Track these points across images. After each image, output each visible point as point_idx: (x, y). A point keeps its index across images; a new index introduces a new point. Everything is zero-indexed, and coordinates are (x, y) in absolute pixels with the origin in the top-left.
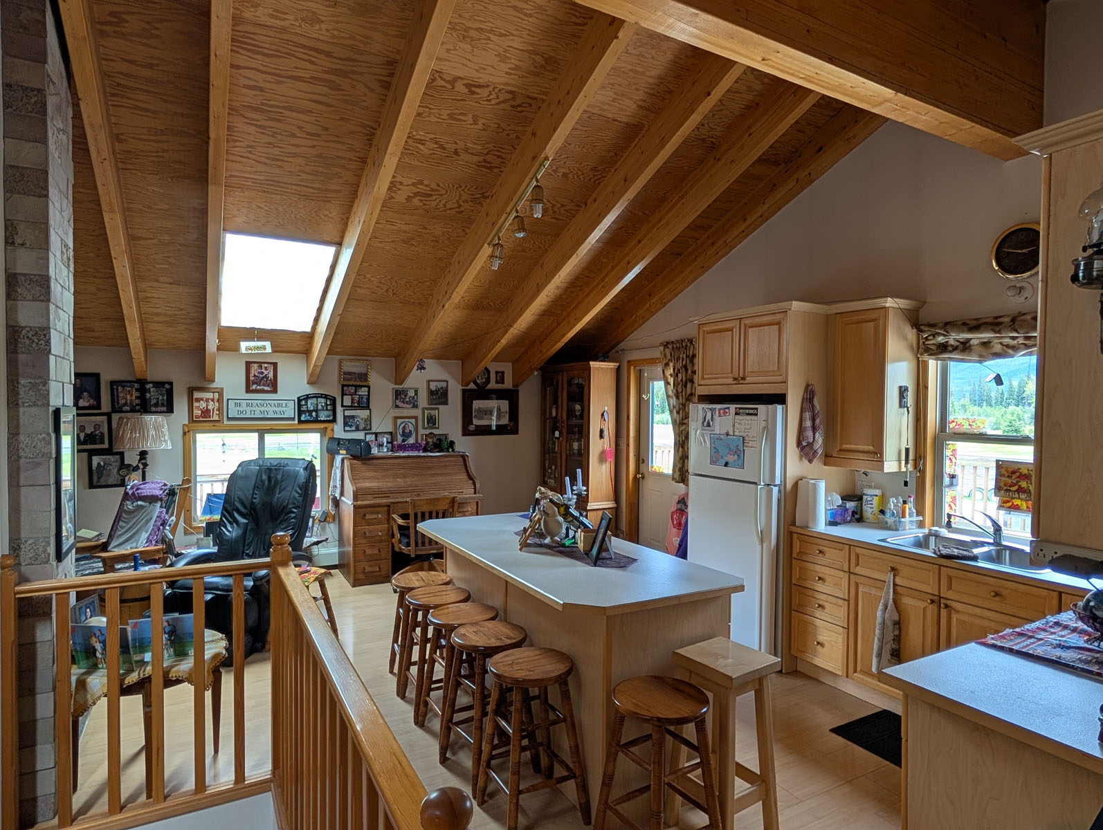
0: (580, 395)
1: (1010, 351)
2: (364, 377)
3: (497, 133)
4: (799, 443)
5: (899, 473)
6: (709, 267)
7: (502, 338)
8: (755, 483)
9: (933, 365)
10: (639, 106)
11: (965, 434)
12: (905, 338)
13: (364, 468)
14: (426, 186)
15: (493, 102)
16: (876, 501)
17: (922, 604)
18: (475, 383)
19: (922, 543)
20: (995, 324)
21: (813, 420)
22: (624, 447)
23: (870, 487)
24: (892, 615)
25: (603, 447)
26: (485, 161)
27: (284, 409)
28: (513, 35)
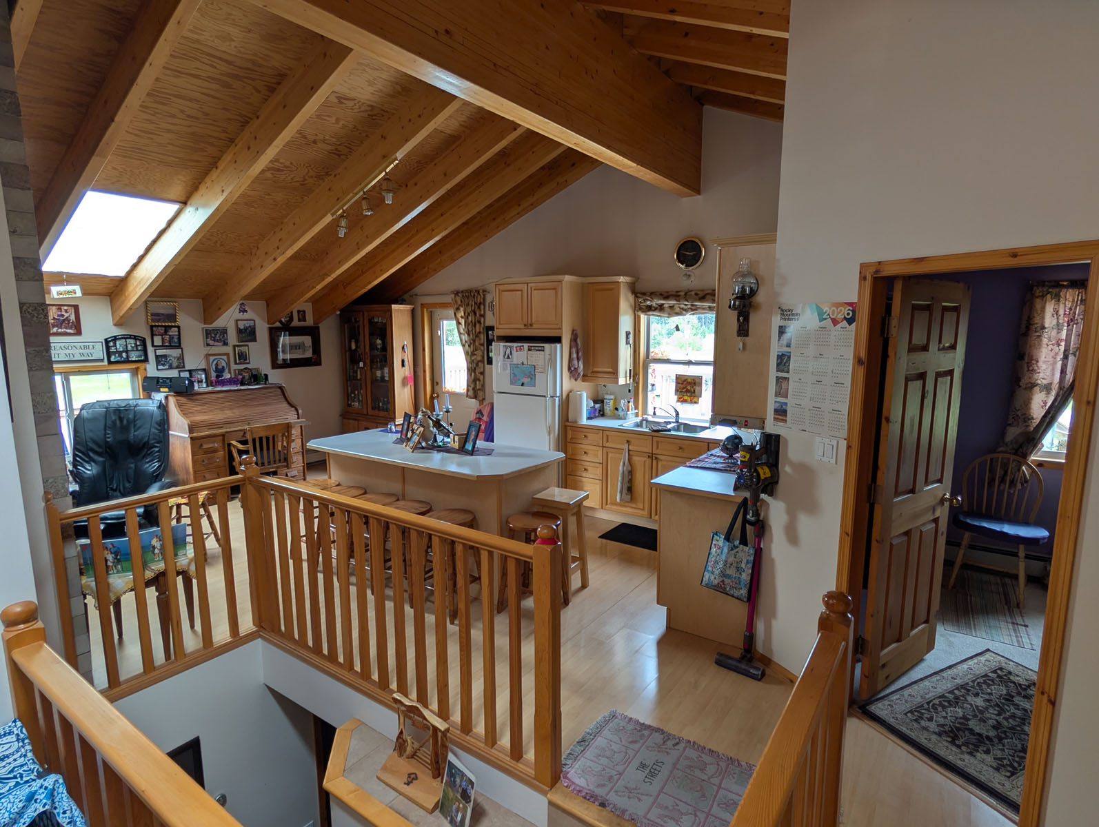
0: (383, 332)
1: (684, 312)
2: (173, 317)
3: (352, 131)
4: (569, 368)
5: (626, 385)
6: (491, 237)
7: (317, 285)
8: (545, 396)
9: (643, 317)
10: (461, 125)
11: (659, 359)
12: (628, 301)
13: (189, 403)
14: (281, 163)
15: (355, 111)
16: (612, 402)
17: (644, 459)
18: (281, 322)
19: (639, 425)
20: (676, 296)
21: (578, 353)
22: (421, 373)
23: (607, 394)
24: (628, 467)
25: (405, 374)
26: (336, 149)
27: (92, 351)
28: (383, 70)
